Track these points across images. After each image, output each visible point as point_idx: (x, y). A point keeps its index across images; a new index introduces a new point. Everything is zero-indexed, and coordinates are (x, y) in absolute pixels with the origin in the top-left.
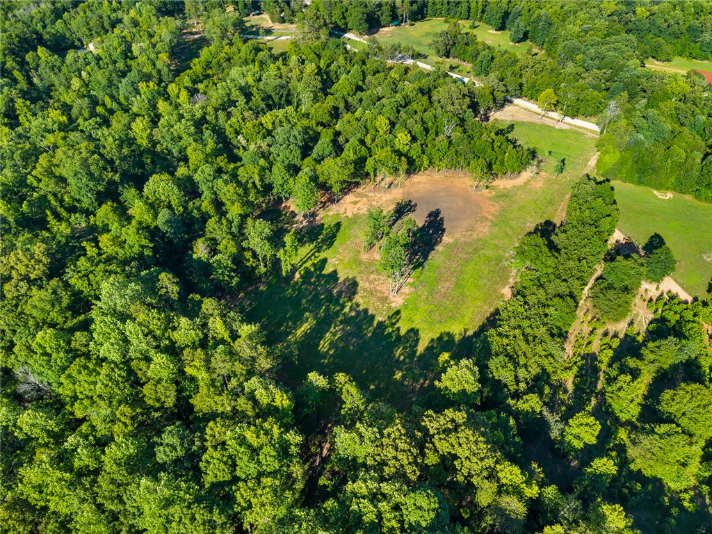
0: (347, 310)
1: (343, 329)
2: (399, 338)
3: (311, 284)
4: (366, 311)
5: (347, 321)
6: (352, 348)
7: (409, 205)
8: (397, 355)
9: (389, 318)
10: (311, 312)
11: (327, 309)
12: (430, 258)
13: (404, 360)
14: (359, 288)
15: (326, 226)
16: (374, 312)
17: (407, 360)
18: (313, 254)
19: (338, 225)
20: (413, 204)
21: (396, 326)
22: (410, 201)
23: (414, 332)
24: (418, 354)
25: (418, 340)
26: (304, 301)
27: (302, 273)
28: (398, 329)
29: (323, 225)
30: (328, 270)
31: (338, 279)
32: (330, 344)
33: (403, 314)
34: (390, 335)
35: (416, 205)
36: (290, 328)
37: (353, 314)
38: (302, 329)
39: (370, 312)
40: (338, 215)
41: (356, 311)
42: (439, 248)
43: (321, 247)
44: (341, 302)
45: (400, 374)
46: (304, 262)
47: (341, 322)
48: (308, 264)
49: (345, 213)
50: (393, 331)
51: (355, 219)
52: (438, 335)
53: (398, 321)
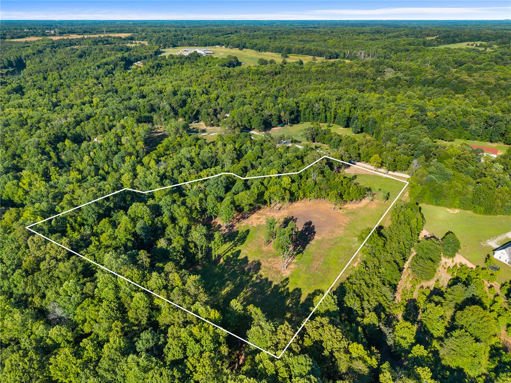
0: (254, 279)
1: (252, 290)
2: (288, 294)
3: (231, 265)
4: (267, 279)
5: (254, 285)
6: (258, 300)
7: (292, 219)
8: (287, 304)
9: (281, 282)
10: (230, 281)
11: (241, 279)
12: (307, 248)
13: (292, 306)
14: (262, 266)
15: (240, 232)
16: (272, 280)
17: (294, 307)
18: (232, 248)
19: (248, 231)
20: (294, 218)
21: (286, 287)
22: (293, 217)
23: (298, 290)
24: (301, 303)
25: (301, 294)
26: (226, 275)
27: (225, 259)
28: (288, 289)
29: (238, 231)
30: (241, 256)
31: (248, 261)
32: (243, 299)
33: (290, 280)
34: (282, 292)
35: (296, 219)
36: (217, 290)
37: (258, 281)
38: (225, 290)
39: (269, 280)
40: (247, 225)
41: (260, 279)
42: (312, 242)
43: (237, 244)
44: (250, 274)
45: (290, 314)
46: (226, 253)
47: (251, 286)
48: (229, 254)
49: (252, 224)
50: (284, 290)
51: (259, 227)
52: (313, 291)
53: (287, 284)
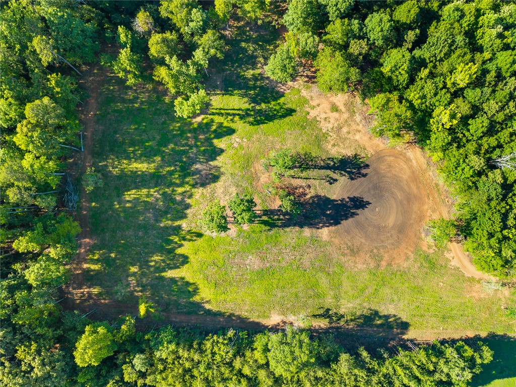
0: (180, 190)
1: (157, 200)
2: (171, 251)
3: (196, 139)
4: (188, 206)
5: (168, 198)
6: (141, 218)
7: (360, 168)
8: (153, 259)
9: (189, 231)
10: (162, 160)
11: (171, 173)
12: (287, 229)
13: (152, 266)
14: (213, 185)
15: (282, 100)
16: (190, 216)
17: (152, 269)
18: (234, 115)
19: (290, 112)
20: (364, 171)
21: (183, 242)
22: (367, 166)
23: (185, 260)
24: (163, 274)
25: (178, 267)
26: (171, 146)
27: (205, 121)
28: (181, 246)
29: (282, 95)
30: (219, 143)
31: (214, 159)
32: (135, 198)
33: (200, 241)
34: (170, 242)
35: (365, 175)
36: (135, 155)
37: (178, 198)
38: (140, 166)
39: (188, 211)
40: (306, 102)
41: (183, 199)
42: (307, 232)
43: (248, 115)
44: (187, 180)
45: (136, 270)
46: (218, 114)
47: (164, 194)
48: (218, 119)
49: (313, 108)
50: (176, 243)
51: (309, 124)
52: (191, 281)
53: (190, 240)
